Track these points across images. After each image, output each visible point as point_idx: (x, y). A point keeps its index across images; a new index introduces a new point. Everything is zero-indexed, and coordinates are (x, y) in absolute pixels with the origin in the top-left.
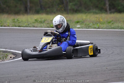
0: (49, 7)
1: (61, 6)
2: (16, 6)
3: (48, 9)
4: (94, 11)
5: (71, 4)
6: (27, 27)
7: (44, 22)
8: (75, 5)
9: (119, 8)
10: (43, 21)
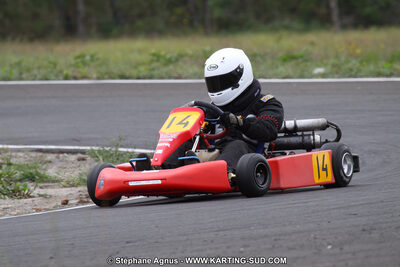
0: (141, 16)
1: (179, 10)
2: (36, 16)
3: (139, 23)
4: (287, 22)
6: (151, 78)
9: (368, 10)
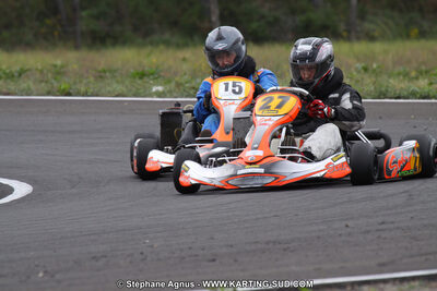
0: (7, 26)
1: (48, 21)
3: (5, 34)
4: (167, 36)
5: (84, 14)
7: (20, 75)
8: (97, 17)
9: (254, 25)
10: (16, 74)
